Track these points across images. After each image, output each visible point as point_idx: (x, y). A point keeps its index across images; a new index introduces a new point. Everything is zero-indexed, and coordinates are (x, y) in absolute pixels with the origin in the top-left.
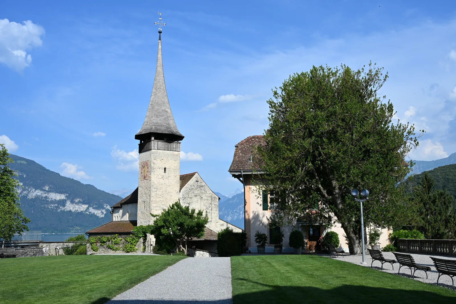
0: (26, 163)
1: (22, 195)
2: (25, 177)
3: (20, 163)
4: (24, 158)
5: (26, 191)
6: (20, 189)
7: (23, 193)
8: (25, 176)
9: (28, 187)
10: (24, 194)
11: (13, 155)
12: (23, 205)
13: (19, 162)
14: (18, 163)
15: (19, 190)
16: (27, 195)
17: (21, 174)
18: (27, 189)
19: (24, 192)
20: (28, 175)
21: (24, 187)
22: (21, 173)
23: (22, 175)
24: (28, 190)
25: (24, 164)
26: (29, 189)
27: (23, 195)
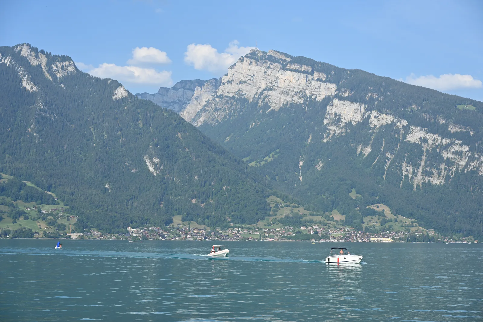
0: (474, 108)
1: (469, 170)
2: (473, 135)
3: (463, 108)
4: (471, 99)
5: (475, 161)
6: (464, 157)
7: (470, 165)
8: (472, 133)
9: (478, 154)
10: (473, 167)
11: (451, 95)
12: (471, 189)
13: (460, 107)
14: (459, 110)
15: (463, 159)
16: (478, 169)
17: (465, 130)
18: (476, 158)
19: (472, 164)
20: (478, 132)
21: (472, 154)
22: (465, 128)
23: (466, 132)
24: (478, 160)
25: (469, 111)
26: (480, 156)
27: (471, 170)
